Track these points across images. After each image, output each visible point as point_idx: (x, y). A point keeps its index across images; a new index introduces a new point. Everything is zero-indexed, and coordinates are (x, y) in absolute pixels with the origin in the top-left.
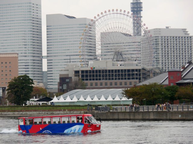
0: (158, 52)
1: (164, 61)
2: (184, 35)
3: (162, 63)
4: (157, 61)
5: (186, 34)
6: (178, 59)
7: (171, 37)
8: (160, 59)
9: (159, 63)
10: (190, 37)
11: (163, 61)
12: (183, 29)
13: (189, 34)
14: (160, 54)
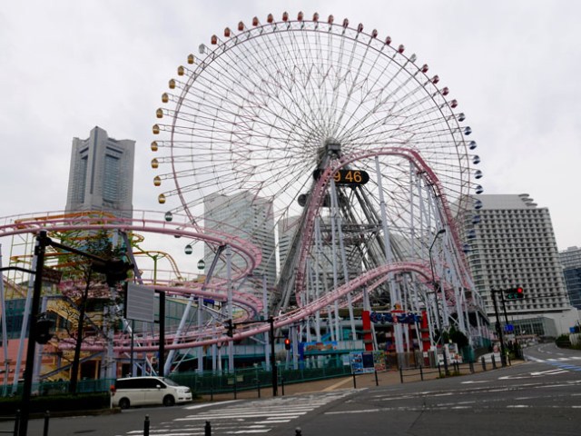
0: (474, 243)
1: (491, 262)
2: (526, 207)
3: (488, 266)
4: (474, 262)
5: (528, 204)
6: (522, 256)
7: (497, 211)
8: (482, 258)
9: (480, 266)
10: (540, 210)
11: (487, 261)
12: (520, 196)
13: (536, 205)
14: (480, 247)
